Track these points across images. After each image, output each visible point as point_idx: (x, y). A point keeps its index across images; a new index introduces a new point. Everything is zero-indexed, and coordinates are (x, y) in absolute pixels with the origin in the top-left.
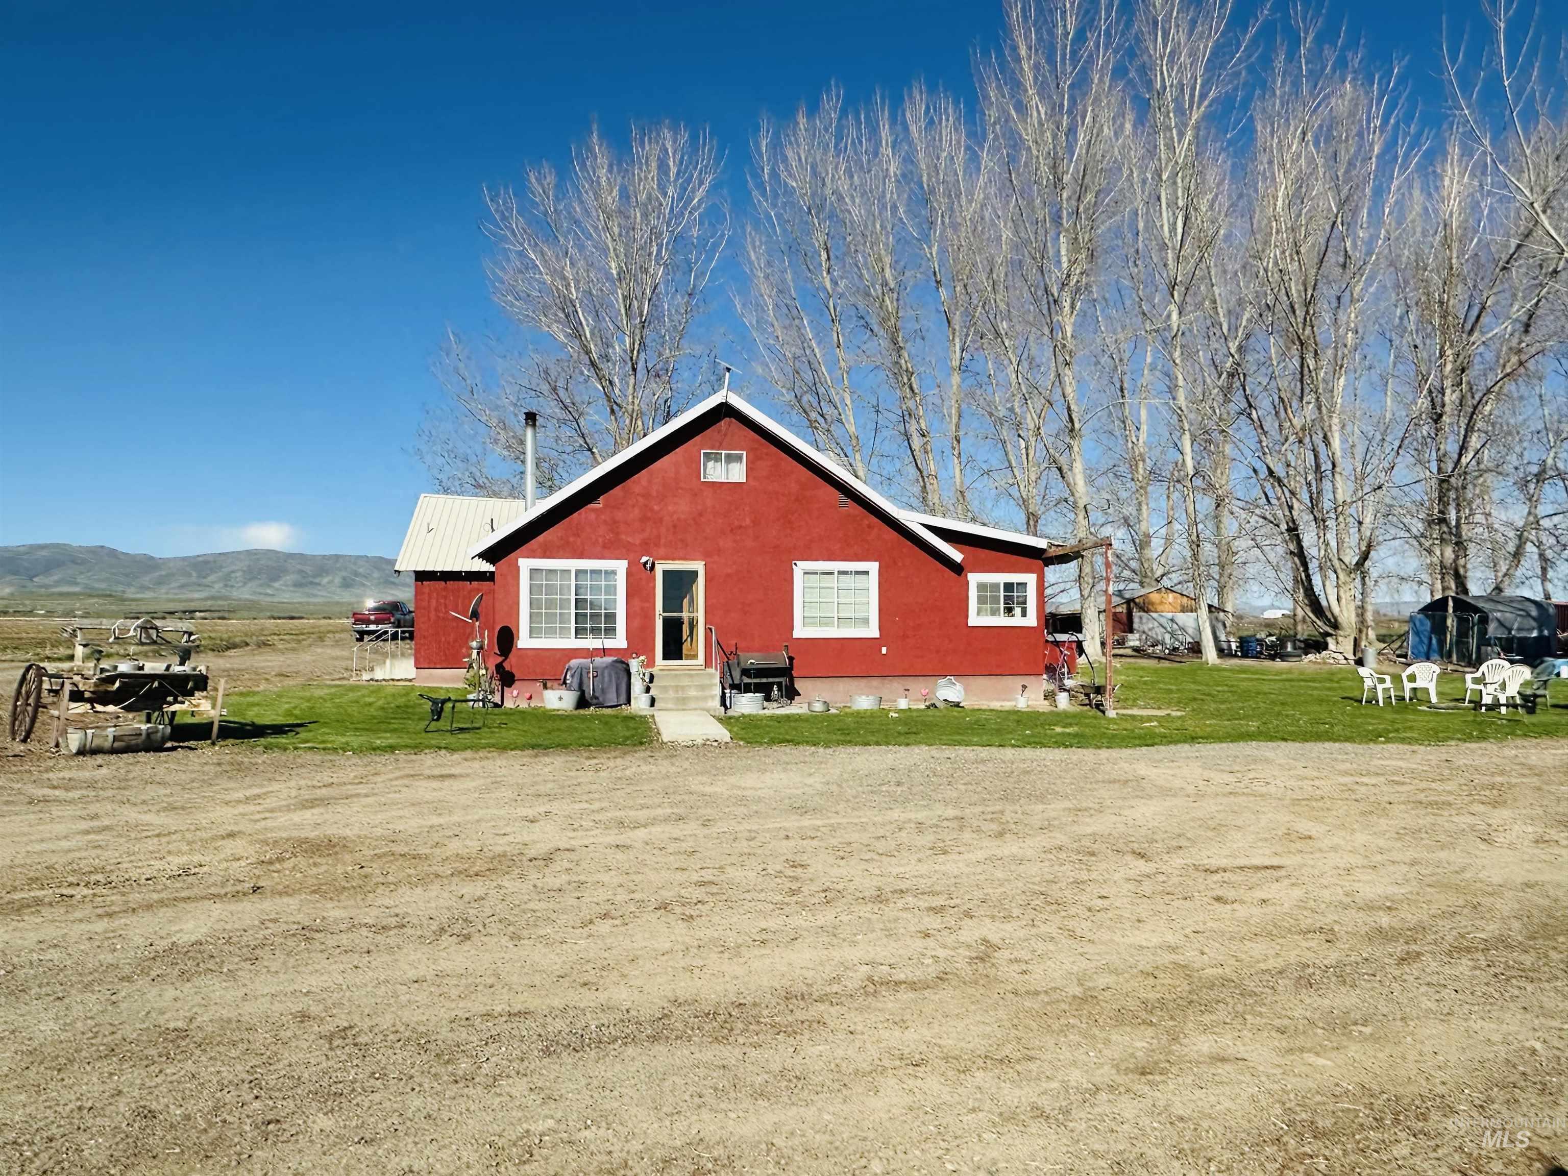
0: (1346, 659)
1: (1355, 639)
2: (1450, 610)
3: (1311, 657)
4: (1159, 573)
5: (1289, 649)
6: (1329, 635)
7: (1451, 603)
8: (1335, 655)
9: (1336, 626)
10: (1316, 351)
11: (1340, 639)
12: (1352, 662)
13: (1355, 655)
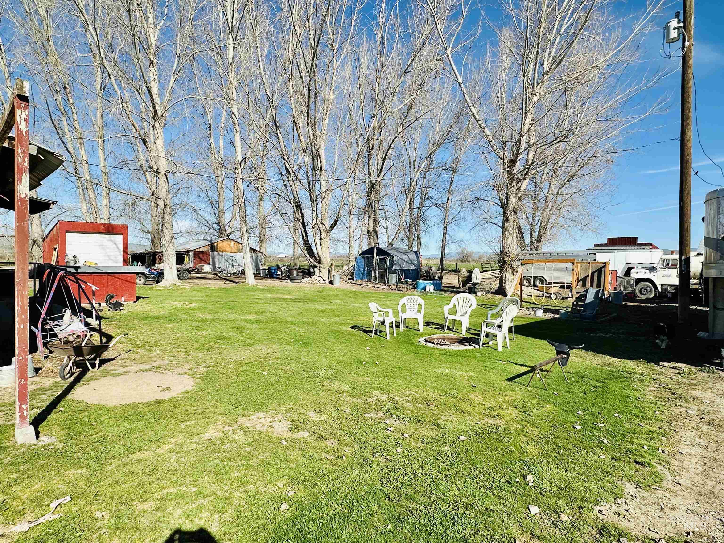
0: (324, 280)
1: (329, 270)
2: (375, 254)
3: (306, 279)
4: (228, 232)
5: (295, 275)
6: (315, 267)
7: (375, 251)
8: (318, 278)
9: (319, 262)
10: (316, 94)
11: (321, 269)
12: (327, 282)
13: (328, 278)
